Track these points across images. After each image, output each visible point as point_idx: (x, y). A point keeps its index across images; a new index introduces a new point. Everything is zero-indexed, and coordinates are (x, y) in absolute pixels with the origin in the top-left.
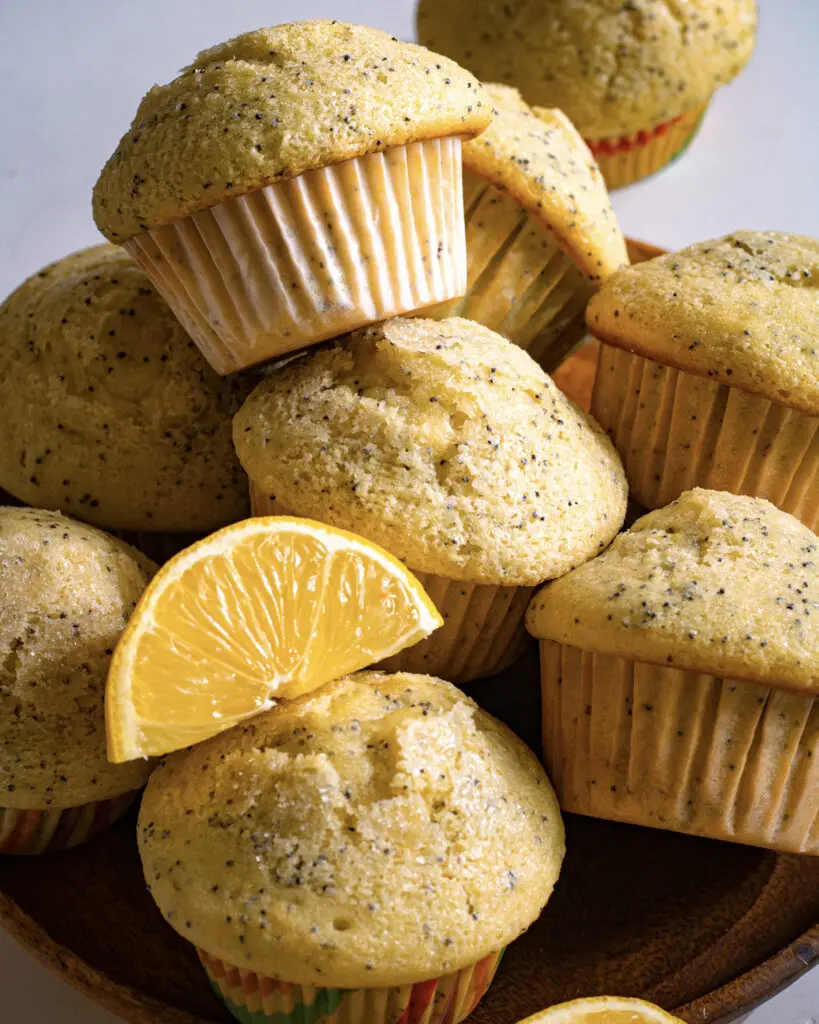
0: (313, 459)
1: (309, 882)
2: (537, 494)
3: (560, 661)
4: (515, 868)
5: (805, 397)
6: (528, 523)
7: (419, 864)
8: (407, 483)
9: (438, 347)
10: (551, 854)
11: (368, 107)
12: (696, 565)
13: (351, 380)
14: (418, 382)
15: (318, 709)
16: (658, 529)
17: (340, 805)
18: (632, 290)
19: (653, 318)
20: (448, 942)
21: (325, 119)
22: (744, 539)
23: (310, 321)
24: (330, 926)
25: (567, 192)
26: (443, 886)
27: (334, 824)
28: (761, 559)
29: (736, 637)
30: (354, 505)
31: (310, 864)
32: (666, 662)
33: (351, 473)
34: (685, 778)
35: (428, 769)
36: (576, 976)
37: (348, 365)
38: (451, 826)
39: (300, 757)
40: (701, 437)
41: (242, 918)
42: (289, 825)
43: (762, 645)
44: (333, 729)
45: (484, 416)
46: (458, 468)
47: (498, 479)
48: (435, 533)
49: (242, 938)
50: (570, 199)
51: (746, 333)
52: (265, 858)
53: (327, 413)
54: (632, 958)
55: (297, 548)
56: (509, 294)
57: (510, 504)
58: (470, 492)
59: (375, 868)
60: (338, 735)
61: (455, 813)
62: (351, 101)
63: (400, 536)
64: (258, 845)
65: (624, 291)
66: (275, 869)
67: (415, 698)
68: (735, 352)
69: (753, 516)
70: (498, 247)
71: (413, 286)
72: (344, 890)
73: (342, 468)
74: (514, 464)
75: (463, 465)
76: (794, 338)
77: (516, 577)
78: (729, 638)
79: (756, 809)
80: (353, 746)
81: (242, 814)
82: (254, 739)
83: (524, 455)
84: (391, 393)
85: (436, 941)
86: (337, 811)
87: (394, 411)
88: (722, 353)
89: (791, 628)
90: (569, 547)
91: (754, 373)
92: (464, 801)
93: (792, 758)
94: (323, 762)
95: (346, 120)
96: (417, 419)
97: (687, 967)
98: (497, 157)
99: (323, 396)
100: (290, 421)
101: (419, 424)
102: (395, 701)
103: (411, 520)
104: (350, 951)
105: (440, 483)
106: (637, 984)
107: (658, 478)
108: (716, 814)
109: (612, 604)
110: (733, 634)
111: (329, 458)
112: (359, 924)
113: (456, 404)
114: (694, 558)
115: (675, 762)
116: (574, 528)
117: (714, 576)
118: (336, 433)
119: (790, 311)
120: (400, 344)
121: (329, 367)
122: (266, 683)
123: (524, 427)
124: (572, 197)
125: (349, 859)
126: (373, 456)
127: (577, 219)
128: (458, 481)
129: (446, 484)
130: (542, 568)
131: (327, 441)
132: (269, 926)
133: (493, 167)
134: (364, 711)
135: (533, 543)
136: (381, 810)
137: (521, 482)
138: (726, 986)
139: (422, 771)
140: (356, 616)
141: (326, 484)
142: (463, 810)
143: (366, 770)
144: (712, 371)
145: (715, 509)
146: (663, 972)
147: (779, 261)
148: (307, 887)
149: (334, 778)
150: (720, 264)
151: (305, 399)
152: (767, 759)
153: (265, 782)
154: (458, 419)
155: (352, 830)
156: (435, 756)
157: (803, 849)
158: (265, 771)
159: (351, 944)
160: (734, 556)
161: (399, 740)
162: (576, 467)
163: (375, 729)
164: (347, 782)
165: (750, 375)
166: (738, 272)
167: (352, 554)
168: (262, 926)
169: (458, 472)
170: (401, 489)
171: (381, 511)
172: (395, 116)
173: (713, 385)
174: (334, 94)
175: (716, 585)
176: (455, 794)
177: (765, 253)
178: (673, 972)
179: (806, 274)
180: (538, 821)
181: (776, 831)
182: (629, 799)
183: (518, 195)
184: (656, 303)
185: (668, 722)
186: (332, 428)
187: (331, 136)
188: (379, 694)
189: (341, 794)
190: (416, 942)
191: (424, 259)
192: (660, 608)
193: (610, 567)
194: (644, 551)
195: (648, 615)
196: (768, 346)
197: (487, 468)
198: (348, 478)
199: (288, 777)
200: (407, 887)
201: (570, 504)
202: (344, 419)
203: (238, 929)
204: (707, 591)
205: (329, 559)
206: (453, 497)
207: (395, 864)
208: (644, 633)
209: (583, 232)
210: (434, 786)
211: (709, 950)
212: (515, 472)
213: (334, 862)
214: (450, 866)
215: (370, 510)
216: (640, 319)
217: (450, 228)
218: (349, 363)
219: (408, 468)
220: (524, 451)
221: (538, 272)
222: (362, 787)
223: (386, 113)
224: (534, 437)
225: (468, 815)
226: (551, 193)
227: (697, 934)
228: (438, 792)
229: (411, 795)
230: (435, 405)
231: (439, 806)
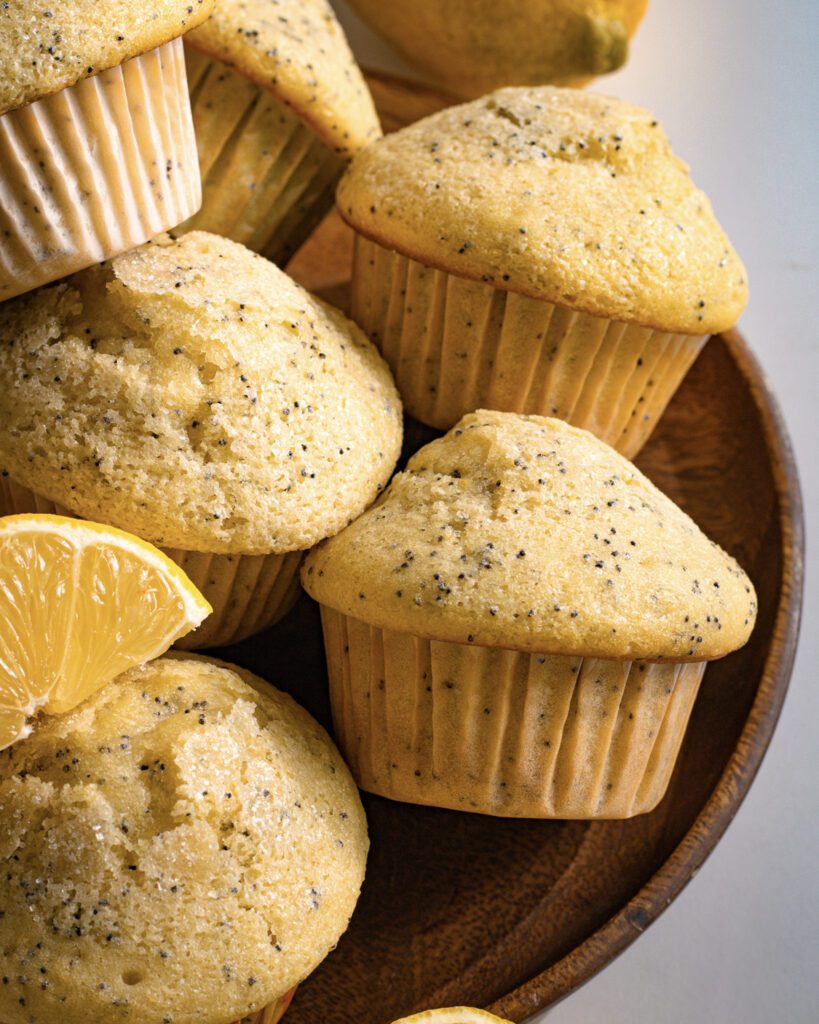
0: (48, 431)
1: (92, 932)
2: (305, 448)
3: (345, 630)
4: (318, 883)
5: (594, 300)
6: (298, 484)
7: (211, 899)
8: (158, 454)
9: (178, 285)
10: (354, 855)
11: (74, 30)
12: (489, 521)
13: (82, 328)
14: (160, 330)
15: (81, 726)
16: (443, 474)
17: (117, 842)
18: (388, 181)
19: (415, 216)
20: (251, 982)
21: (26, 51)
22: (540, 481)
23: (29, 272)
24: (120, 980)
25: (304, 63)
26: (240, 919)
27: (113, 864)
28: (561, 504)
29: (543, 609)
30: (99, 484)
31: (91, 913)
32: (467, 641)
33: (92, 447)
34: (496, 760)
35: (212, 789)
36: (390, 956)
37: (76, 309)
38: (243, 849)
39: (67, 787)
40: (479, 346)
41: (20, 978)
42: (61, 869)
43: (573, 615)
44: (101, 749)
45: (237, 365)
46: (213, 431)
47: (259, 438)
48: (194, 509)
49: (22, 1001)
50: (308, 70)
51: (522, 232)
52: (40, 908)
53: (58, 373)
54: (448, 930)
55: (41, 548)
56: (247, 180)
57: (275, 464)
58: (228, 455)
59: (163, 909)
60: (107, 758)
61: (246, 834)
62: (54, 27)
63: (155, 515)
64: (30, 893)
65: (380, 181)
66: (52, 920)
67: (188, 698)
68: (511, 255)
69: (547, 449)
70: (230, 129)
71: (142, 217)
72: (131, 939)
73: (81, 440)
74: (275, 417)
75: (219, 427)
76: (576, 231)
77: (289, 545)
78: (535, 611)
79: (576, 785)
80: (123, 769)
81: (8, 857)
82: (12, 763)
83: (285, 404)
84: (129, 346)
85: (239, 983)
86: (114, 849)
87: (135, 369)
88: (497, 257)
89: (603, 591)
90: (345, 501)
91: (535, 279)
92: (255, 820)
93: (613, 724)
94: (93, 793)
95: (50, 50)
96: (161, 376)
97: (510, 936)
98: (222, 32)
99: (51, 351)
100: (17, 383)
101: (164, 383)
102: (166, 704)
103: (166, 497)
104: (145, 1007)
105: (194, 449)
106: (457, 961)
107: (433, 390)
108: (534, 795)
109: (400, 577)
110: (538, 606)
111: (66, 430)
112: (151, 975)
113: (204, 354)
114: (487, 512)
115: (483, 742)
116: (348, 478)
117: (511, 533)
118: (71, 398)
119: (568, 197)
120: (133, 286)
121: (54, 312)
122: (21, 709)
123: (284, 373)
124: (310, 67)
125: (133, 903)
126: (115, 425)
127: (317, 92)
128: (214, 445)
129: (201, 450)
130: (317, 530)
131: (60, 408)
132: (51, 987)
133: (217, 43)
134: (133, 723)
135: (305, 506)
136: (163, 843)
137: (285, 437)
138: (556, 965)
139: (205, 793)
140: (114, 619)
141: (65, 460)
142: (256, 830)
143: (141, 796)
144: (487, 277)
145: (503, 446)
146: (485, 944)
147: (550, 132)
148: (89, 939)
149: (108, 813)
150: (485, 141)
151: (31, 354)
152: (584, 730)
153: (31, 818)
154: (207, 372)
155: (134, 868)
156: (218, 772)
157: (630, 815)
158: (29, 803)
159: (145, 999)
160: (531, 504)
161: (177, 761)
162: (344, 405)
163: (148, 745)
164: (122, 815)
165: (530, 280)
166: (506, 151)
167: (102, 549)
168: (44, 987)
169: (213, 435)
170: (150, 461)
171: (129, 489)
172: (106, 37)
173: (488, 289)
174: (34, 19)
175: (515, 547)
176: (244, 813)
177: (533, 123)
178: (495, 943)
179: (581, 146)
180: (337, 821)
181: (600, 802)
182: (436, 785)
183: (249, 72)
184: (417, 198)
185: (472, 701)
186: (66, 391)
187: (35, 71)
188: (148, 698)
189: (118, 829)
190: (217, 987)
191: (152, 183)
192: (455, 581)
193: (394, 526)
194: (429, 503)
195: (442, 590)
196: (547, 245)
197: (245, 427)
198: (89, 453)
199: (56, 812)
200: (201, 927)
201: (341, 452)
202: (78, 380)
203: (17, 991)
204: (505, 554)
205: (77, 557)
206: (210, 464)
207: (186, 902)
208: (440, 611)
209: (325, 105)
210: (220, 809)
211: (533, 914)
212: (277, 427)
213: (116, 908)
214: (247, 896)
215: (118, 489)
216: (400, 218)
217: (178, 141)
218: (77, 305)
219: (156, 436)
220: (285, 400)
221: (278, 151)
222: (140, 818)
223: (96, 35)
224: (294, 380)
225: (261, 835)
226: (287, 66)
227: (518, 895)
228: (226, 813)
229: (196, 822)
230: (181, 357)
231: (227, 828)
